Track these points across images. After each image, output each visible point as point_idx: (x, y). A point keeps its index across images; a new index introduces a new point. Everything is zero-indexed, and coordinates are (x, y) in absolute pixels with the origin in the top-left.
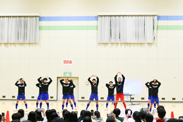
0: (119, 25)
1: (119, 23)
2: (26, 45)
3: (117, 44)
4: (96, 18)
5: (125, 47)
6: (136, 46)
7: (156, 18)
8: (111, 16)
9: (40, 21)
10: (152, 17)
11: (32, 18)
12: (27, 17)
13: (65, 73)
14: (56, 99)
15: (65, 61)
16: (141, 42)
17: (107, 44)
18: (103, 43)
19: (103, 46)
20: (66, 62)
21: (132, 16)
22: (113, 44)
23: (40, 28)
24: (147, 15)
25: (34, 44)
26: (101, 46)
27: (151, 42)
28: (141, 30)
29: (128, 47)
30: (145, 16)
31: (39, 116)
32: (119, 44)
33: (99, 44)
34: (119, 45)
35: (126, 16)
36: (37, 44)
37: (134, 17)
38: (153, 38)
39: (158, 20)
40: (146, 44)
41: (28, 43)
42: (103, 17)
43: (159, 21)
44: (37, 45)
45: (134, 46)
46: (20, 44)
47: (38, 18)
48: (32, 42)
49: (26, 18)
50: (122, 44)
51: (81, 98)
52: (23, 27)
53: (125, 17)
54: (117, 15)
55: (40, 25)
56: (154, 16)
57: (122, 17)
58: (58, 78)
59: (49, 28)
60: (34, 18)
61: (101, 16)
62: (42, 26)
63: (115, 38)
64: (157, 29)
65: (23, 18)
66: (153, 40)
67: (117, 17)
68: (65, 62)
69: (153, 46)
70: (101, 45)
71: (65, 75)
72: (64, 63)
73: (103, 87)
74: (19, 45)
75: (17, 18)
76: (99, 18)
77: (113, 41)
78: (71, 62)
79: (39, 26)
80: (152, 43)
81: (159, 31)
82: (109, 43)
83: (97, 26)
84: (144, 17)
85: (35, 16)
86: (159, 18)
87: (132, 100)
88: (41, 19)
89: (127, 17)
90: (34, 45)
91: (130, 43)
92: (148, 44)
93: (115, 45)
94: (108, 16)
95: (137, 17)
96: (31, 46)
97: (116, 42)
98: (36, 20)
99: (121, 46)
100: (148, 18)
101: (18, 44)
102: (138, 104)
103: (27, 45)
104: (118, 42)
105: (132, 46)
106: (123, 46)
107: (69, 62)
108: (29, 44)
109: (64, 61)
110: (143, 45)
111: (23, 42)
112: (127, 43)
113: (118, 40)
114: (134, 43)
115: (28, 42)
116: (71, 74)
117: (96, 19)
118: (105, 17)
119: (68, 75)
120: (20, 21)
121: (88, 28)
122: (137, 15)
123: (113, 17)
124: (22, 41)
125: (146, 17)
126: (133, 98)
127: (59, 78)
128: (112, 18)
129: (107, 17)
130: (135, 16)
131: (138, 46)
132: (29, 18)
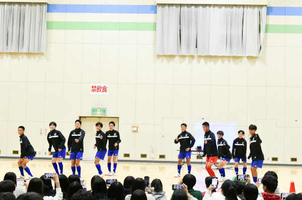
0: (197, 23)
1: (197, 18)
2: (22, 57)
3: (192, 57)
4: (154, 9)
5: (206, 63)
6: (226, 61)
7: (264, 10)
8: (181, 5)
9: (48, 11)
10: (256, 9)
11: (33, 7)
12: (25, 3)
13: (94, 110)
15: (95, 87)
16: (235, 55)
17: (173, 56)
18: (165, 56)
19: (165, 60)
20: (96, 89)
21: (220, 6)
22: (183, 57)
23: (49, 25)
24: (247, 5)
25: (37, 54)
26: (162, 61)
27: (255, 55)
28: (237, 32)
29: (212, 62)
30: (244, 6)
31: (48, 187)
32: (196, 57)
33: (159, 56)
34: (195, 59)
35: (210, 5)
36: (42, 54)
37: (223, 8)
38: (258, 48)
39: (268, 14)
40: (246, 58)
41: (26, 54)
42: (167, 7)
43: (271, 17)
44: (42, 57)
45: (223, 62)
46: (11, 54)
47: (45, 7)
48: (33, 52)
49: (23, 6)
50: (200, 57)
51: (123, 155)
52: (17, 24)
53: (208, 7)
54: (193, 5)
55: (49, 20)
56: (261, 6)
57: (201, 8)
58: (80, 117)
59: (65, 26)
60: (38, 6)
61: (163, 5)
62: (52, 22)
63: (188, 46)
64: (266, 31)
65: (17, 6)
66: (257, 51)
67: (193, 7)
69: (258, 62)
70: (161, 59)
71: (94, 113)
72: (93, 90)
73: (163, 136)
74: (9, 56)
75: (6, 6)
76: (159, 9)
77: (184, 51)
78: (105, 89)
79: (47, 22)
80: (256, 58)
81: (269, 34)
82: (176, 56)
83: (155, 24)
84: (241, 8)
85: (40, 4)
86: (270, 10)
88: (50, 8)
89: (212, 8)
90: (37, 57)
91: (216, 57)
92: (249, 57)
93: (187, 59)
94: (176, 5)
95: (229, 9)
96: (32, 58)
97: (190, 54)
98: (41, 11)
99: (199, 62)
100: (250, 10)
101: (6, 53)
102: (228, 168)
103: (25, 56)
104: (193, 54)
105: (220, 61)
106: (202, 60)
107: (102, 90)
108: (28, 54)
109: (93, 87)
110: (239, 60)
111: (17, 52)
112: (210, 57)
113: (193, 51)
114: (223, 57)
115: (25, 50)
116: (104, 111)
117: (153, 11)
118: (171, 8)
119: (99, 113)
120: (11, 12)
121: (138, 27)
122: (229, 5)
123: (186, 7)
124: (13, 49)
125: (245, 9)
127: (82, 119)
128: (182, 8)
129: (174, 7)
130: (226, 6)
131: (229, 61)
132: (27, 6)
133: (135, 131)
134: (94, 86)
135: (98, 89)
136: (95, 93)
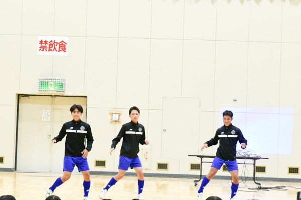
13: (43, 83)
14: (12, 166)
15: (46, 42)
20: (48, 46)
51: (95, 163)
58: (19, 96)
68: (45, 45)
71: (45, 88)
72: (42, 48)
73: (165, 130)
78: (63, 47)
87: (258, 175)
102: (278, 188)
107: (57, 48)
109: (41, 42)
116: (61, 85)
119: (52, 89)
126: (262, 169)
127: (22, 99)
133: (116, 121)
134: (44, 40)
135: (51, 45)
136: (45, 53)
